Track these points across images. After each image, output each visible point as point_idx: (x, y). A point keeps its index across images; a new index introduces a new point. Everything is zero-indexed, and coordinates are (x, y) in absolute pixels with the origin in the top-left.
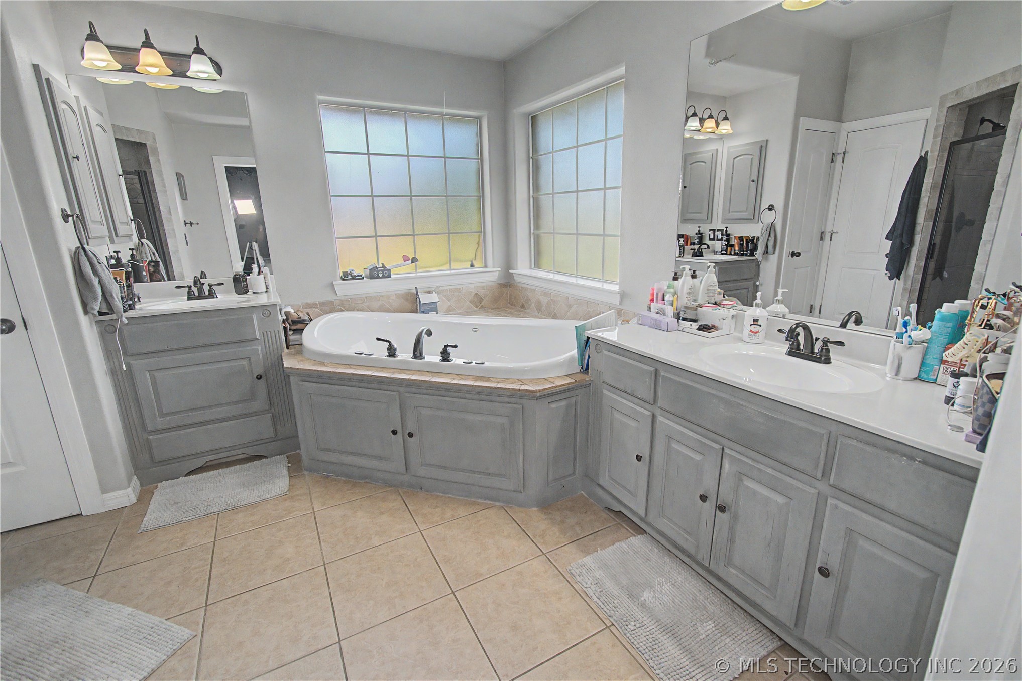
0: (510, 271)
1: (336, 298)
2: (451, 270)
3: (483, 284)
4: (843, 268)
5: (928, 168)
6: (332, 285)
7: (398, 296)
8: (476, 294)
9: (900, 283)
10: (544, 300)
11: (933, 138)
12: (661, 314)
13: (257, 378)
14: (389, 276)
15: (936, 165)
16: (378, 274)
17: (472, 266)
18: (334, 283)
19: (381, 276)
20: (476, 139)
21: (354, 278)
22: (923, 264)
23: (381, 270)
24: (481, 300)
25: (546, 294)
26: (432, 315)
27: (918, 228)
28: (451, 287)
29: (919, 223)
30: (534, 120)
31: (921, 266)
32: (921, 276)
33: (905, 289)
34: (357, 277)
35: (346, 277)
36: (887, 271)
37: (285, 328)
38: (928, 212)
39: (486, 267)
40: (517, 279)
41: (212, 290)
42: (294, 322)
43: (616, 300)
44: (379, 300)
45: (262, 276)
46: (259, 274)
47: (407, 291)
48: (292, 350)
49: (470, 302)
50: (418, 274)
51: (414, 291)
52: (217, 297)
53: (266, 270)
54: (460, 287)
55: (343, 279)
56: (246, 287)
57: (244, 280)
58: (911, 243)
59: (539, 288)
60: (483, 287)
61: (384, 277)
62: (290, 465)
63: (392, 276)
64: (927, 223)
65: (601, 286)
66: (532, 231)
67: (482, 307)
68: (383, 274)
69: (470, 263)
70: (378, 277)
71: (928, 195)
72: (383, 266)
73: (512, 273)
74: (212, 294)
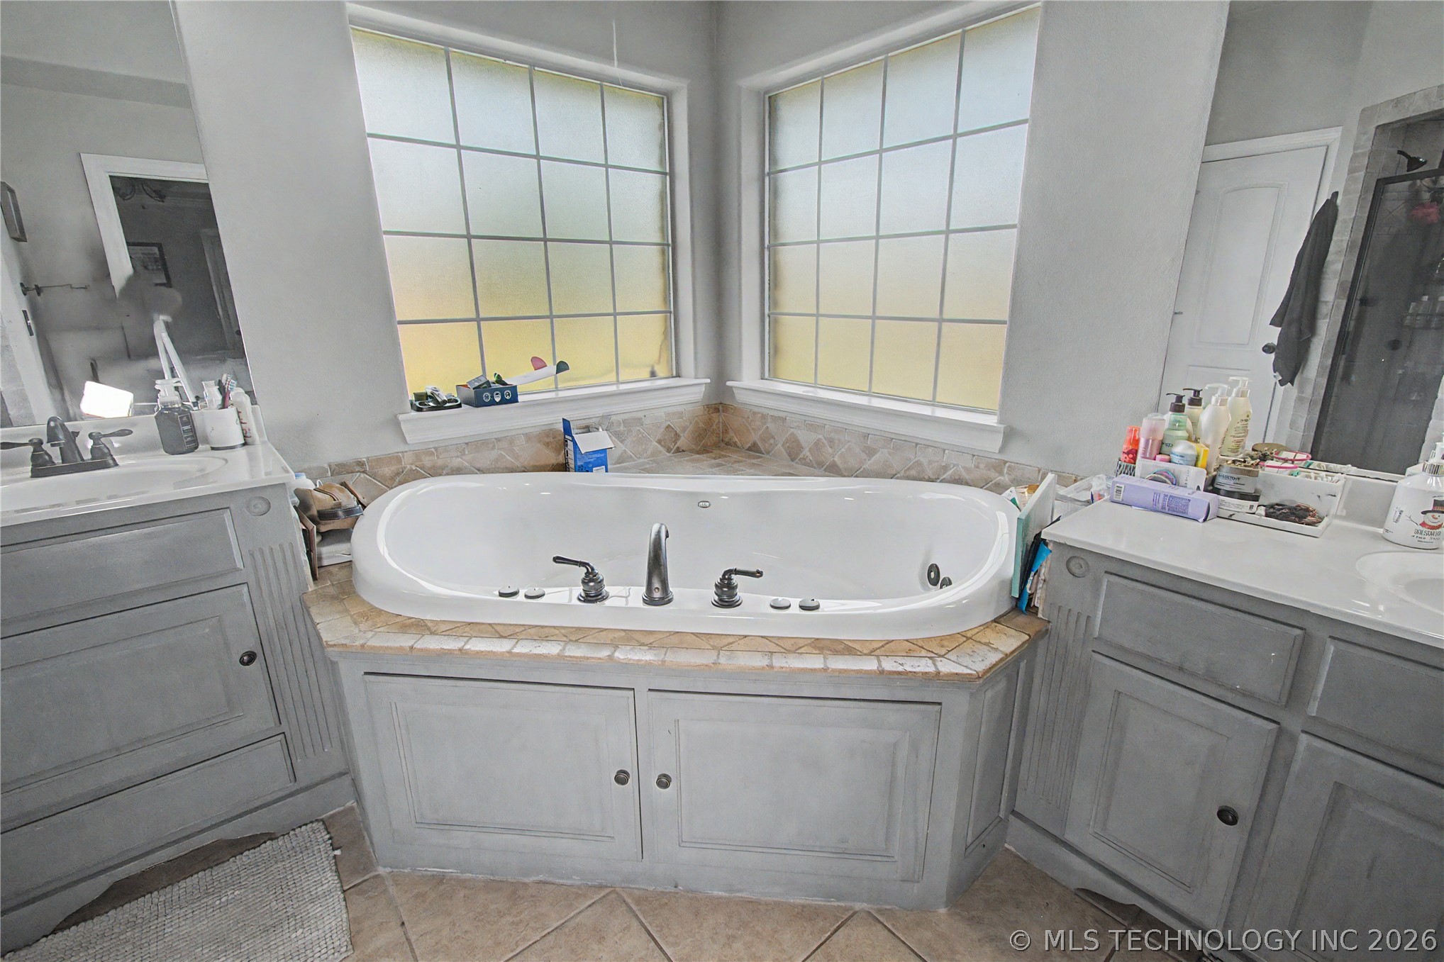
0: (729, 383)
1: (402, 448)
2: (618, 382)
3: (681, 409)
4: (1190, 366)
5: (1340, 218)
6: (397, 424)
7: (528, 437)
8: (669, 427)
9: (1292, 390)
10: (806, 438)
11: (1348, 174)
12: (1165, 482)
13: (242, 662)
14: (514, 400)
15: (1356, 214)
16: (492, 397)
17: (653, 374)
18: (401, 417)
19: (498, 399)
20: (659, 135)
21: (440, 406)
22: (1329, 362)
23: (496, 389)
24: (677, 436)
25: (812, 426)
26: (598, 473)
27: (1324, 309)
28: (626, 416)
29: (1327, 302)
30: (770, 104)
31: (1326, 367)
32: (1326, 381)
33: (1300, 399)
34: (448, 405)
35: (426, 402)
36: (1275, 372)
37: (306, 534)
38: (1341, 284)
39: (678, 376)
40: (741, 397)
41: (99, 448)
42: (324, 516)
43: (992, 445)
44: (493, 448)
45: (231, 412)
46: (224, 405)
47: (544, 428)
48: (327, 585)
49: (659, 442)
50: (562, 394)
51: (560, 427)
52: (117, 465)
53: (237, 394)
54: (640, 415)
55: (419, 410)
56: (192, 436)
57: (185, 419)
58: (1312, 329)
59: (793, 416)
60: (680, 415)
61: (504, 401)
62: (338, 852)
63: (520, 398)
64: (1339, 301)
65: (930, 414)
66: (767, 312)
67: (678, 450)
68: (503, 396)
69: (649, 370)
70: (493, 403)
71: (1342, 258)
72: (499, 380)
73: (731, 387)
74: (101, 460)
